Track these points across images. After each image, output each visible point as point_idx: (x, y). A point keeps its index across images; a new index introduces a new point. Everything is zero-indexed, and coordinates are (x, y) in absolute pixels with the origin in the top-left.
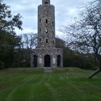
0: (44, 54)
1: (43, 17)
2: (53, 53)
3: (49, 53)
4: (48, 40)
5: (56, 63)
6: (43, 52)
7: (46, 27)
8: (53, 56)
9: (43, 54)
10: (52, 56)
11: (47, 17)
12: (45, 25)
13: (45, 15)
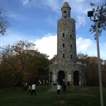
0: (58, 71)
1: (60, 31)
2: (67, 69)
3: (63, 68)
4: (65, 55)
5: (72, 80)
6: (56, 68)
7: (63, 41)
8: (68, 73)
9: (56, 70)
10: (66, 72)
11: (64, 30)
12: (62, 40)
13: (62, 29)
